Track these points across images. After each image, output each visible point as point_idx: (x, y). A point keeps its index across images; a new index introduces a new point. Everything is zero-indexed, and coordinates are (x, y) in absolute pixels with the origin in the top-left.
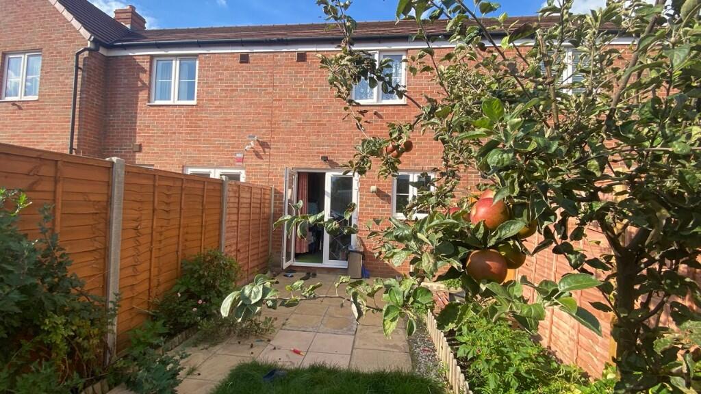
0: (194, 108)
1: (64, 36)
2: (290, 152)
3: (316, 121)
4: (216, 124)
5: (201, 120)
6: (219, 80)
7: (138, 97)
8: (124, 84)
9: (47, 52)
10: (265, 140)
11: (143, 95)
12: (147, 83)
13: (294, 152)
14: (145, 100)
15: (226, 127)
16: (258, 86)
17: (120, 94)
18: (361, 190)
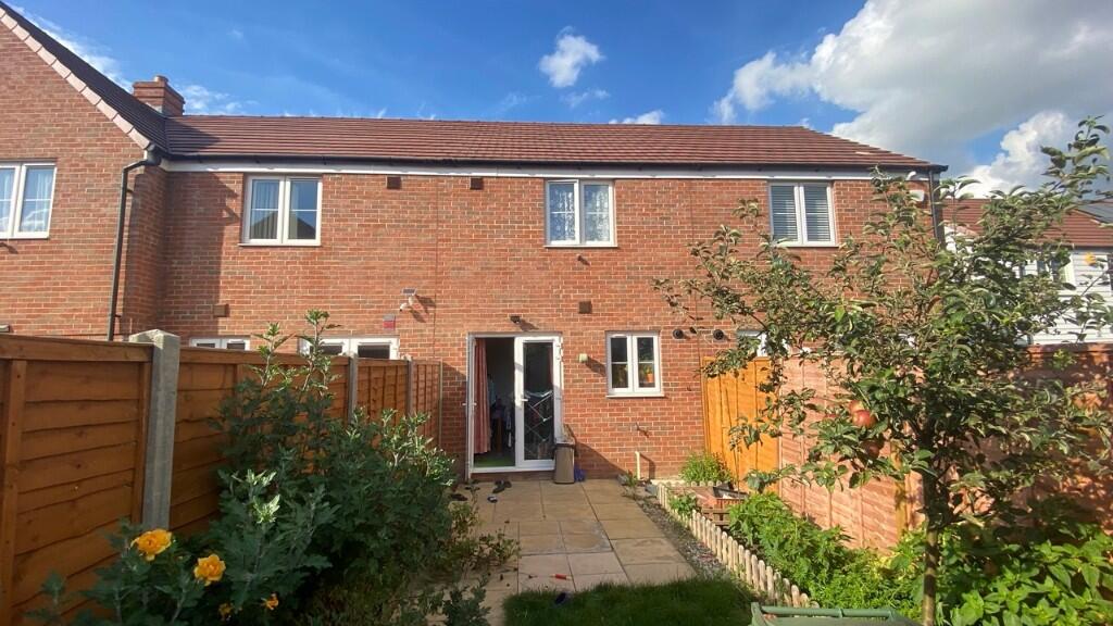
0: (317, 251)
1: (98, 140)
2: (464, 311)
3: (500, 269)
4: (352, 273)
5: (329, 268)
6: (356, 211)
7: (222, 235)
8: (199, 214)
9: (66, 164)
10: (428, 295)
11: (230, 231)
12: (238, 212)
13: (470, 311)
14: (235, 239)
15: (368, 278)
16: (414, 221)
17: (192, 229)
18: (564, 359)
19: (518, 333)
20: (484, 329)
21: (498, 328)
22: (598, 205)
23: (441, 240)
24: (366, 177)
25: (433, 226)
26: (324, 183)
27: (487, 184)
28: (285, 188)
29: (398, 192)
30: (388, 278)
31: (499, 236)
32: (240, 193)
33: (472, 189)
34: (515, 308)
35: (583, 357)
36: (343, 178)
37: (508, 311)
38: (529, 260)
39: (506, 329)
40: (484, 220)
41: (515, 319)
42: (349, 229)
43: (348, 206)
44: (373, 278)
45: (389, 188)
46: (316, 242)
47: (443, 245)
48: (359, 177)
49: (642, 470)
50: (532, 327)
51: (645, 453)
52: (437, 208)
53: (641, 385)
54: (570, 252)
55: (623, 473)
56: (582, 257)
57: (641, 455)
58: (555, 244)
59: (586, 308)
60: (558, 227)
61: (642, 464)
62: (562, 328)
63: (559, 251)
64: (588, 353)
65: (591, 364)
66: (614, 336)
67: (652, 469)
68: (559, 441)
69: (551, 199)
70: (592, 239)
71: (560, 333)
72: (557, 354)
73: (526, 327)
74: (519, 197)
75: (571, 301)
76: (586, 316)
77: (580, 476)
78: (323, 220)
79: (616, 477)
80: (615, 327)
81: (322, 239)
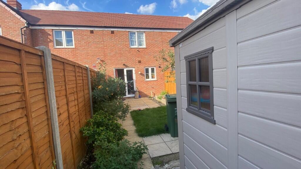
0: (74, 49)
2: (112, 63)
6: (83, 39)
7: (49, 45)
8: (41, 40)
9: (4, 27)
15: (88, 55)
18: (136, 73)
19: (124, 68)
20: (117, 67)
21: (120, 67)
22: (141, 37)
23: (105, 46)
24: (84, 30)
25: (102, 43)
26: (74, 32)
27: (115, 32)
28: (63, 33)
29: (93, 34)
30: (93, 55)
31: (119, 45)
32: (52, 35)
33: (111, 33)
34: (124, 62)
35: (140, 73)
37: (122, 63)
38: (126, 51)
39: (122, 67)
40: (115, 41)
41: (124, 65)
42: (82, 44)
43: (81, 38)
45: (91, 33)
46: (74, 47)
47: (105, 47)
49: (152, 95)
50: (128, 66)
51: (153, 92)
52: (103, 38)
53: (152, 78)
54: (136, 49)
55: (149, 96)
56: (138, 50)
57: (152, 92)
58: (132, 47)
59: (140, 62)
60: (132, 43)
61: (153, 94)
62: (135, 66)
63: (133, 49)
64: (141, 72)
65: (141, 74)
66: (146, 68)
68: (135, 90)
69: (130, 36)
70: (140, 46)
71: (134, 68)
72: (134, 72)
73: (127, 66)
74: (123, 36)
75: (136, 60)
76: (140, 64)
77: (140, 97)
78: (75, 41)
79: (147, 97)
80: (146, 66)
81: (75, 46)
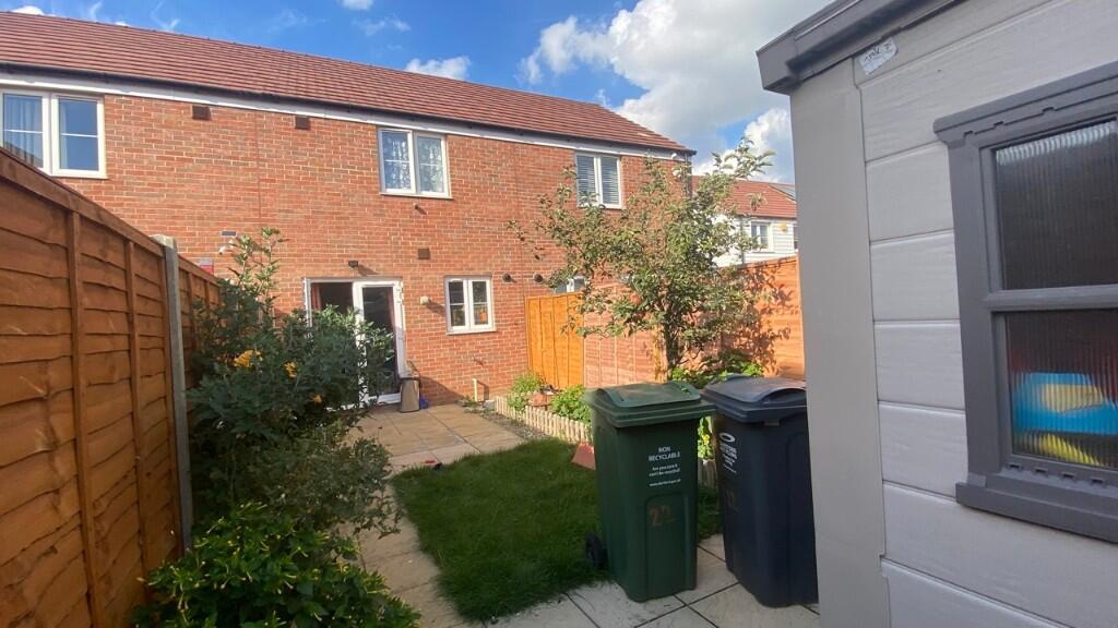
0: (103, 184)
6: (153, 141)
13: (302, 255)
15: (174, 217)
16: (231, 158)
18: (406, 302)
19: (356, 278)
20: (321, 274)
21: (336, 273)
22: (431, 157)
23: (263, 180)
24: (163, 103)
25: (252, 164)
26: (105, 105)
27: (315, 124)
28: (50, 109)
29: (207, 123)
31: (331, 180)
33: (297, 128)
34: (352, 253)
35: (424, 299)
36: (133, 100)
37: (345, 256)
38: (365, 205)
39: (343, 274)
40: (313, 162)
41: (354, 264)
42: (146, 162)
43: (141, 135)
44: (183, 218)
45: (194, 118)
46: (101, 173)
47: (265, 186)
48: (154, 103)
49: (478, 393)
50: (371, 272)
51: (481, 380)
52: (257, 145)
53: (476, 323)
54: (406, 200)
55: (462, 398)
56: (419, 207)
57: (478, 382)
58: (391, 191)
59: (424, 254)
60: (391, 174)
61: (478, 389)
62: (401, 273)
63: (396, 199)
64: (429, 296)
65: (431, 306)
66: (452, 280)
67: (487, 391)
68: (402, 376)
69: (384, 146)
70: (427, 190)
71: (400, 278)
72: (397, 298)
73: (365, 272)
74: (351, 142)
75: (409, 248)
76: (425, 262)
77: (424, 404)
78: (107, 149)
79: (456, 402)
80: (452, 272)
81: (108, 171)
